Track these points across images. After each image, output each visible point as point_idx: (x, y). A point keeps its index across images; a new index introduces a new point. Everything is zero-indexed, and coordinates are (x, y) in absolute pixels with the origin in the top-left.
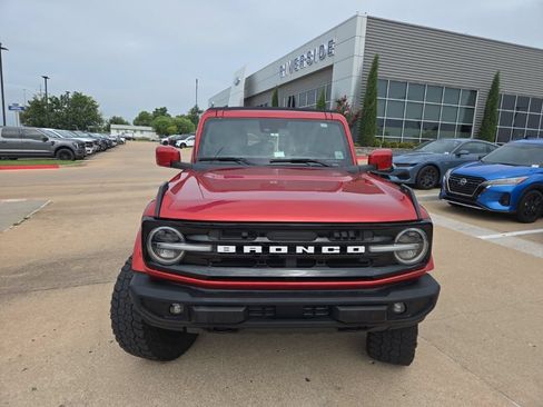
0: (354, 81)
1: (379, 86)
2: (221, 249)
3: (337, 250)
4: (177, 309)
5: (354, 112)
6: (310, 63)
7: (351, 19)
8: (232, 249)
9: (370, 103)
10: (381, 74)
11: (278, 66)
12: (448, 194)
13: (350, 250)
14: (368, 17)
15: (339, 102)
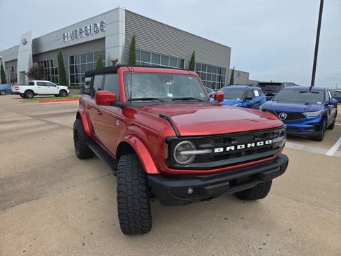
0: (121, 49)
2: (216, 150)
3: (263, 143)
4: (190, 191)
6: (86, 34)
7: (115, 10)
8: (222, 150)
11: (62, 34)
14: (126, 11)
15: (113, 62)
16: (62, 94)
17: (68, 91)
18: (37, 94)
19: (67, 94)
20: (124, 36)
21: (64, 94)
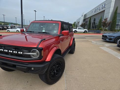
1: (117, 15)
3: (16, 52)
5: (109, 22)
9: (114, 20)
10: (118, 11)
11: (92, 11)
12: (118, 45)
13: (19, 53)
16: (85, 32)
17: (87, 31)
18: (77, 32)
19: (87, 32)
20: (113, 8)
21: (86, 32)
